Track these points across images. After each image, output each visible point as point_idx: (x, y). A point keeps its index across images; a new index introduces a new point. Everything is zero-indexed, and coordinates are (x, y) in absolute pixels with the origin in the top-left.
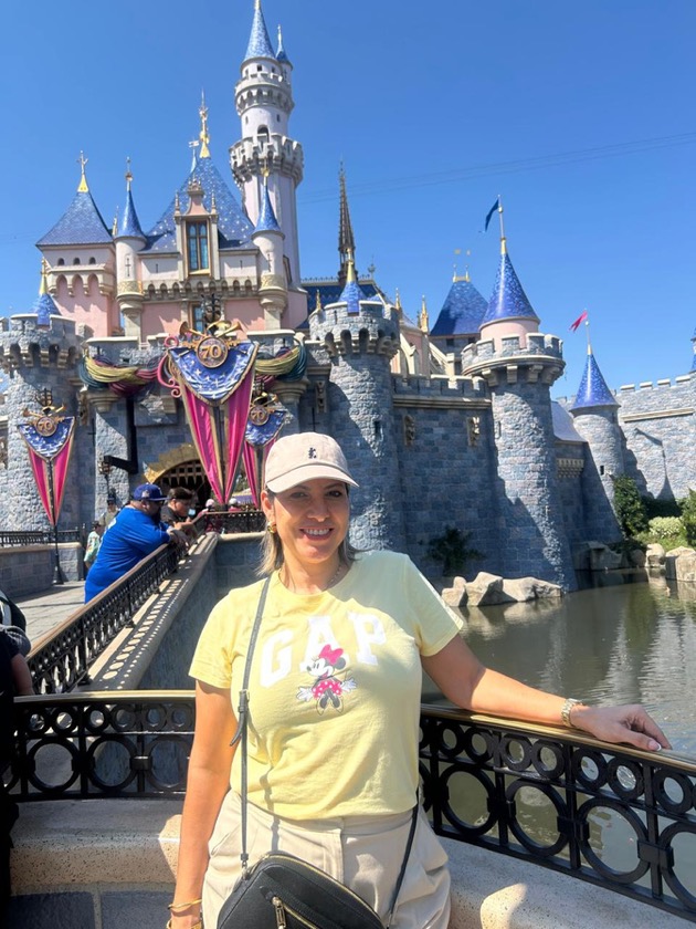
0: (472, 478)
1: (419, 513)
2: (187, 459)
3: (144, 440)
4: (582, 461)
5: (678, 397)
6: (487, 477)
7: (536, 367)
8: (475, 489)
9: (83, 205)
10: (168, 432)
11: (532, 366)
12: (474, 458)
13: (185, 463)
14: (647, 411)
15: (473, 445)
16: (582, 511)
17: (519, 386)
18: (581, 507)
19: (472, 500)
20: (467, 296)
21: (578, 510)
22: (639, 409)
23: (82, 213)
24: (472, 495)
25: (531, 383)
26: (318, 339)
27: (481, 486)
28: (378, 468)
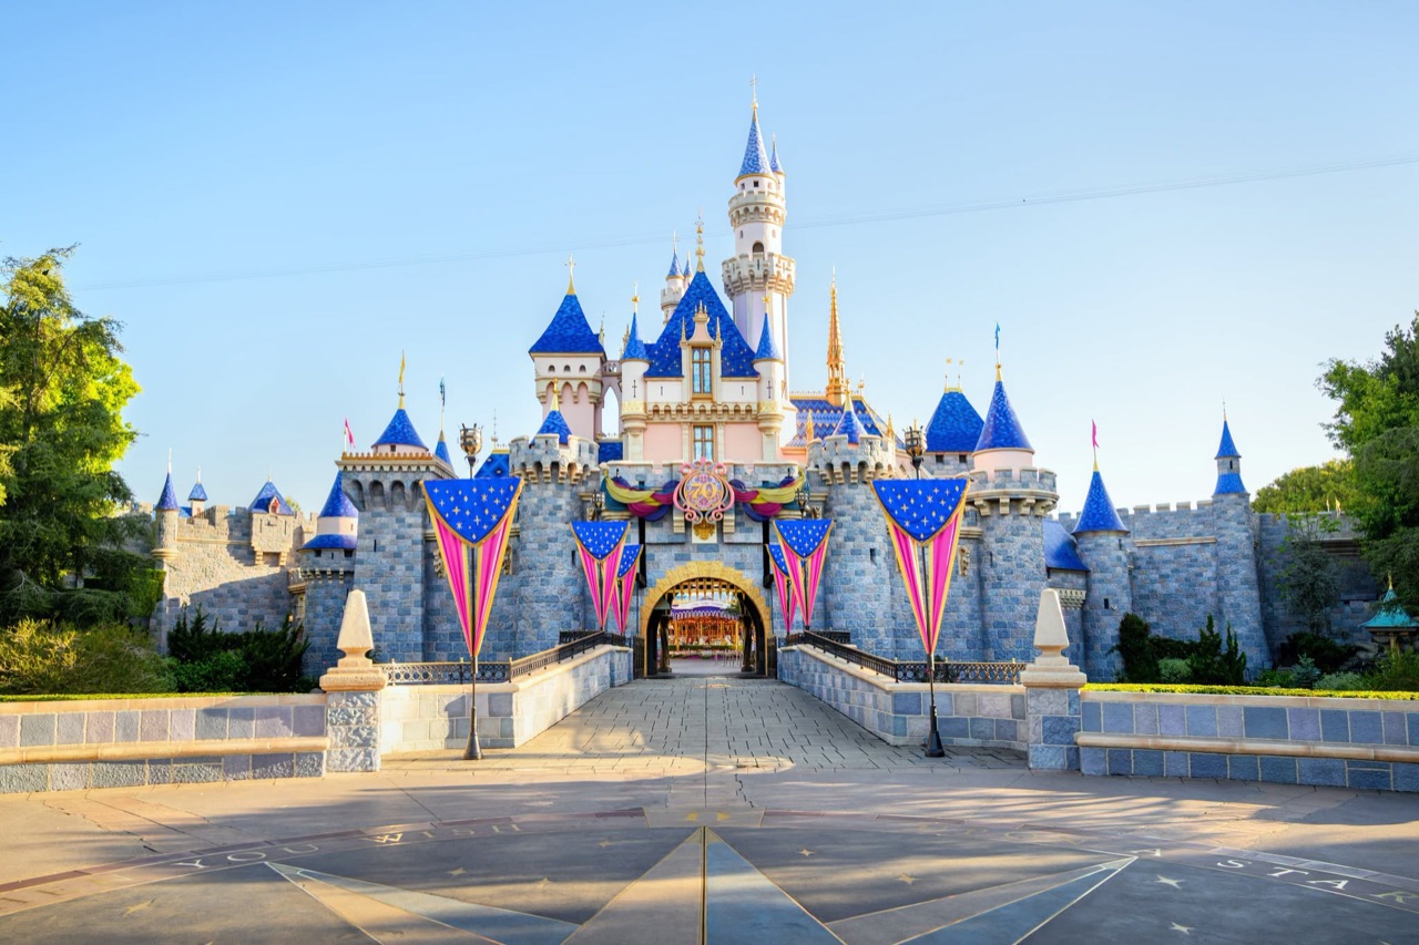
0: (962, 607)
1: (908, 640)
2: (691, 577)
3: (653, 556)
4: (1084, 593)
5: (1198, 523)
6: (977, 608)
7: (1029, 501)
8: (965, 619)
9: (571, 310)
10: (675, 550)
11: (1024, 499)
12: (965, 588)
13: (688, 581)
14: (1163, 537)
15: (964, 574)
16: (1082, 649)
17: (1011, 518)
18: (1081, 644)
19: (961, 630)
20: (958, 409)
21: (1078, 647)
22: (1154, 534)
23: (571, 318)
24: (961, 625)
25: (1023, 515)
26: (817, 466)
27: (971, 617)
28: (872, 594)
